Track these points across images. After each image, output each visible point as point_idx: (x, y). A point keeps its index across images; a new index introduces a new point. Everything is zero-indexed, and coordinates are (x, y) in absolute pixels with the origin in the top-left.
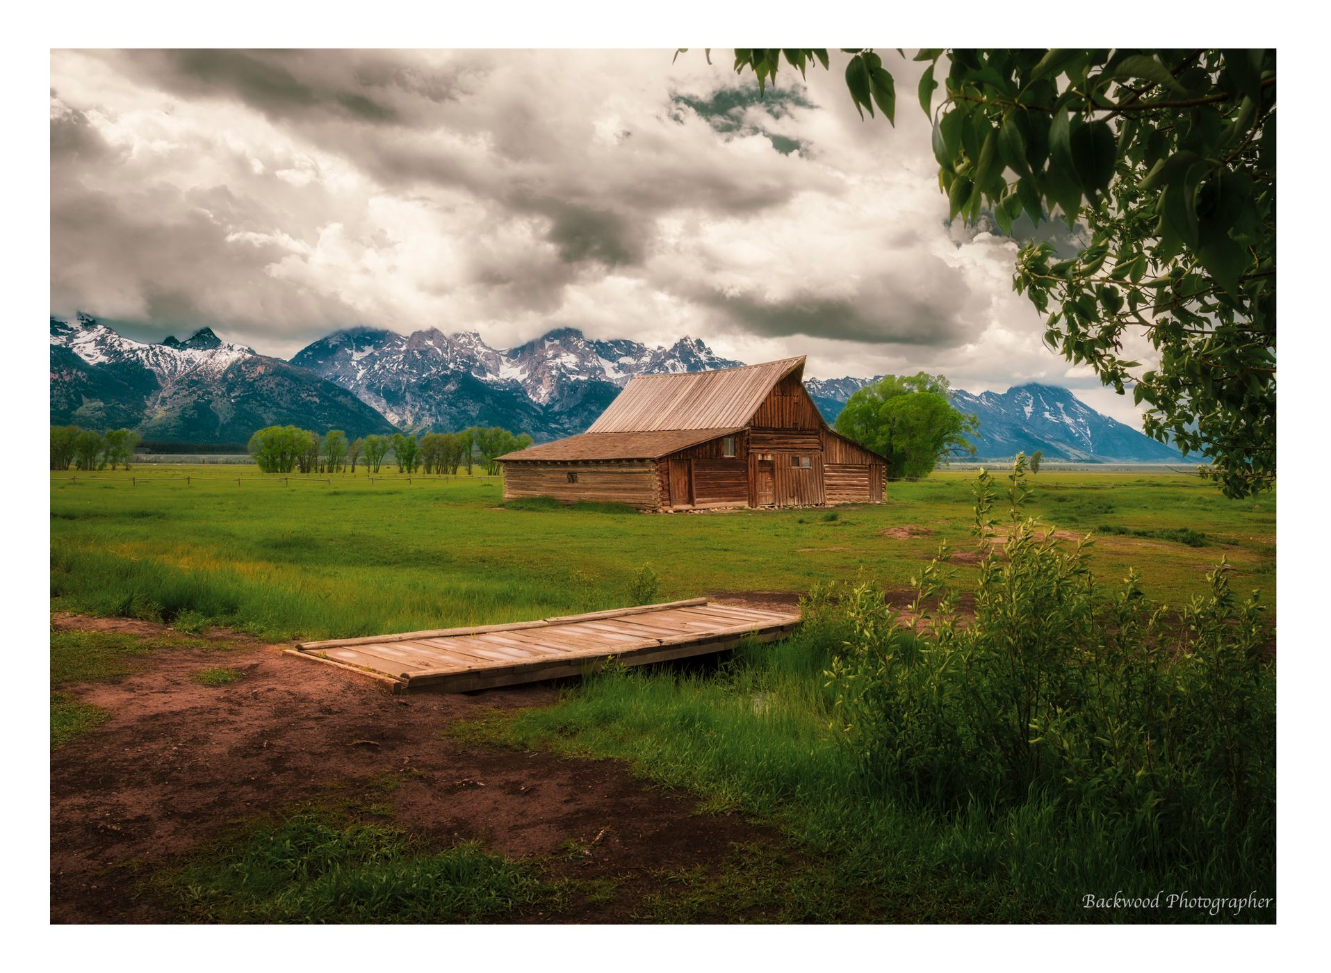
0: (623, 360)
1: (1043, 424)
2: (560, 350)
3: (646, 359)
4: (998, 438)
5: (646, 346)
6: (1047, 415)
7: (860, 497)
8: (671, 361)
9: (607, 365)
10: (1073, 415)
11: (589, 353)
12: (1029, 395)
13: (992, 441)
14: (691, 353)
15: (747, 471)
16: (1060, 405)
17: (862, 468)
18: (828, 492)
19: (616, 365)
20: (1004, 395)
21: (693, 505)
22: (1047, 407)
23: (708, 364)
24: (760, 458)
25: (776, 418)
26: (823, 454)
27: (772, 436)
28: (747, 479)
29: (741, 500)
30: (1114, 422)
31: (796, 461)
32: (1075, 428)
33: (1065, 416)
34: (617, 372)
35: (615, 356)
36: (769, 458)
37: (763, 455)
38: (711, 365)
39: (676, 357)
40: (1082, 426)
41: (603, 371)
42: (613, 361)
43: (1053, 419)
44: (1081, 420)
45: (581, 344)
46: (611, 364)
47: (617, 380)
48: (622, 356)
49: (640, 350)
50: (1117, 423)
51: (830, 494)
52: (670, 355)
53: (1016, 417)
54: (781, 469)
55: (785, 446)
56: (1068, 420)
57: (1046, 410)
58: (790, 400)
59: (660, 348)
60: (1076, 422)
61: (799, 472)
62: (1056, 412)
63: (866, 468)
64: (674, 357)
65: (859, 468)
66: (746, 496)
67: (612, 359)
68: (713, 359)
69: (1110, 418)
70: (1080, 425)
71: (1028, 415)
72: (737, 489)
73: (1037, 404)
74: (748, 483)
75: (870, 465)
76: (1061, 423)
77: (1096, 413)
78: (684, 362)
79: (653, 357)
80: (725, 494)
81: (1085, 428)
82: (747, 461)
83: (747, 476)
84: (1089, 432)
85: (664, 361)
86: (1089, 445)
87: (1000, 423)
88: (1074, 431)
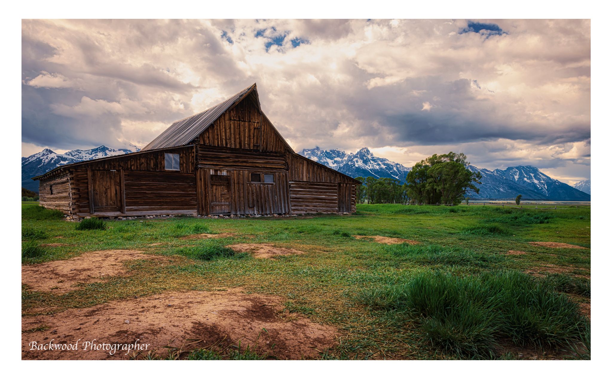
0: (336, 159)
1: (524, 183)
2: (311, 155)
3: (346, 158)
4: (501, 190)
5: (345, 153)
6: (525, 179)
7: (329, 209)
8: (356, 159)
9: (330, 161)
10: (539, 179)
11: (322, 156)
12: (517, 170)
13: (499, 191)
14: (364, 155)
15: (196, 184)
16: (532, 175)
17: (331, 186)
18: (293, 204)
19: (333, 161)
20: (505, 171)
21: (122, 213)
22: (526, 176)
23: (371, 160)
24: (212, 172)
25: (233, 139)
26: (288, 173)
27: (229, 155)
28: (196, 191)
29: (189, 209)
30: (559, 182)
31: (256, 177)
32: (539, 185)
33: (534, 180)
34: (334, 164)
35: (333, 157)
36: (225, 173)
37: (216, 171)
38: (373, 160)
39: (358, 157)
40: (543, 184)
41: (328, 163)
42: (332, 160)
43: (528, 181)
44: (542, 181)
45: (319, 153)
46: (331, 161)
47: (333, 167)
48: (335, 157)
49: (344, 155)
50: (560, 183)
51: (295, 206)
52: (355, 157)
53: (511, 180)
54: (238, 183)
55: (245, 164)
56: (536, 182)
57: (525, 177)
58: (249, 125)
59: (351, 154)
60: (540, 182)
61: (260, 187)
62: (530, 178)
63: (335, 186)
64: (357, 157)
65: (327, 186)
66: (195, 205)
67: (332, 158)
68: (374, 157)
69: (557, 180)
70: (542, 184)
71: (516, 179)
72: (183, 199)
73: (521, 174)
74: (196, 194)
75: (339, 184)
76: (533, 183)
77: (550, 178)
78: (361, 159)
79: (349, 157)
80: (167, 203)
81: (544, 185)
82: (195, 175)
83: (196, 188)
84: (546, 187)
85: (353, 159)
86: (546, 193)
87: (503, 183)
88: (539, 186)
